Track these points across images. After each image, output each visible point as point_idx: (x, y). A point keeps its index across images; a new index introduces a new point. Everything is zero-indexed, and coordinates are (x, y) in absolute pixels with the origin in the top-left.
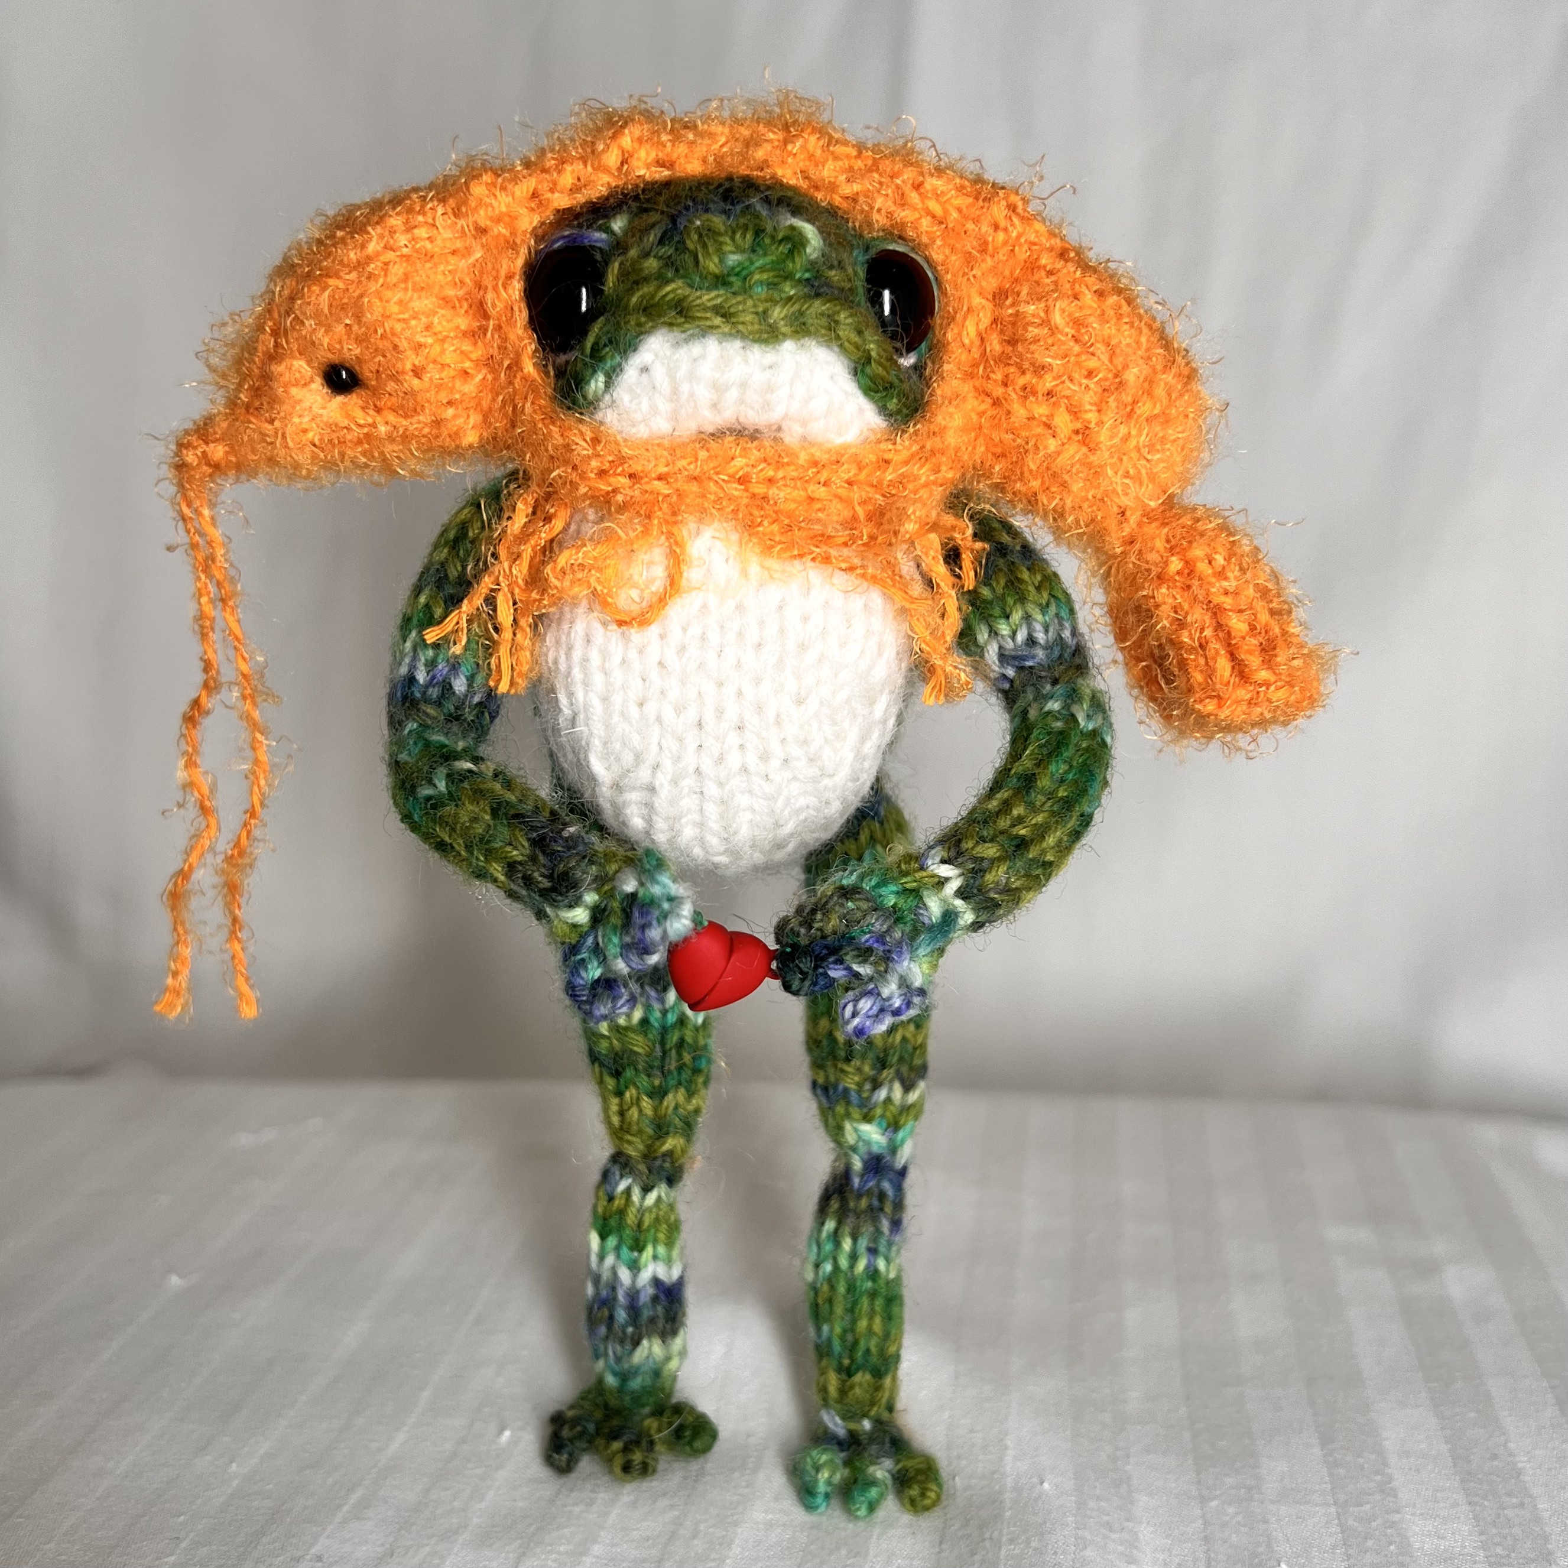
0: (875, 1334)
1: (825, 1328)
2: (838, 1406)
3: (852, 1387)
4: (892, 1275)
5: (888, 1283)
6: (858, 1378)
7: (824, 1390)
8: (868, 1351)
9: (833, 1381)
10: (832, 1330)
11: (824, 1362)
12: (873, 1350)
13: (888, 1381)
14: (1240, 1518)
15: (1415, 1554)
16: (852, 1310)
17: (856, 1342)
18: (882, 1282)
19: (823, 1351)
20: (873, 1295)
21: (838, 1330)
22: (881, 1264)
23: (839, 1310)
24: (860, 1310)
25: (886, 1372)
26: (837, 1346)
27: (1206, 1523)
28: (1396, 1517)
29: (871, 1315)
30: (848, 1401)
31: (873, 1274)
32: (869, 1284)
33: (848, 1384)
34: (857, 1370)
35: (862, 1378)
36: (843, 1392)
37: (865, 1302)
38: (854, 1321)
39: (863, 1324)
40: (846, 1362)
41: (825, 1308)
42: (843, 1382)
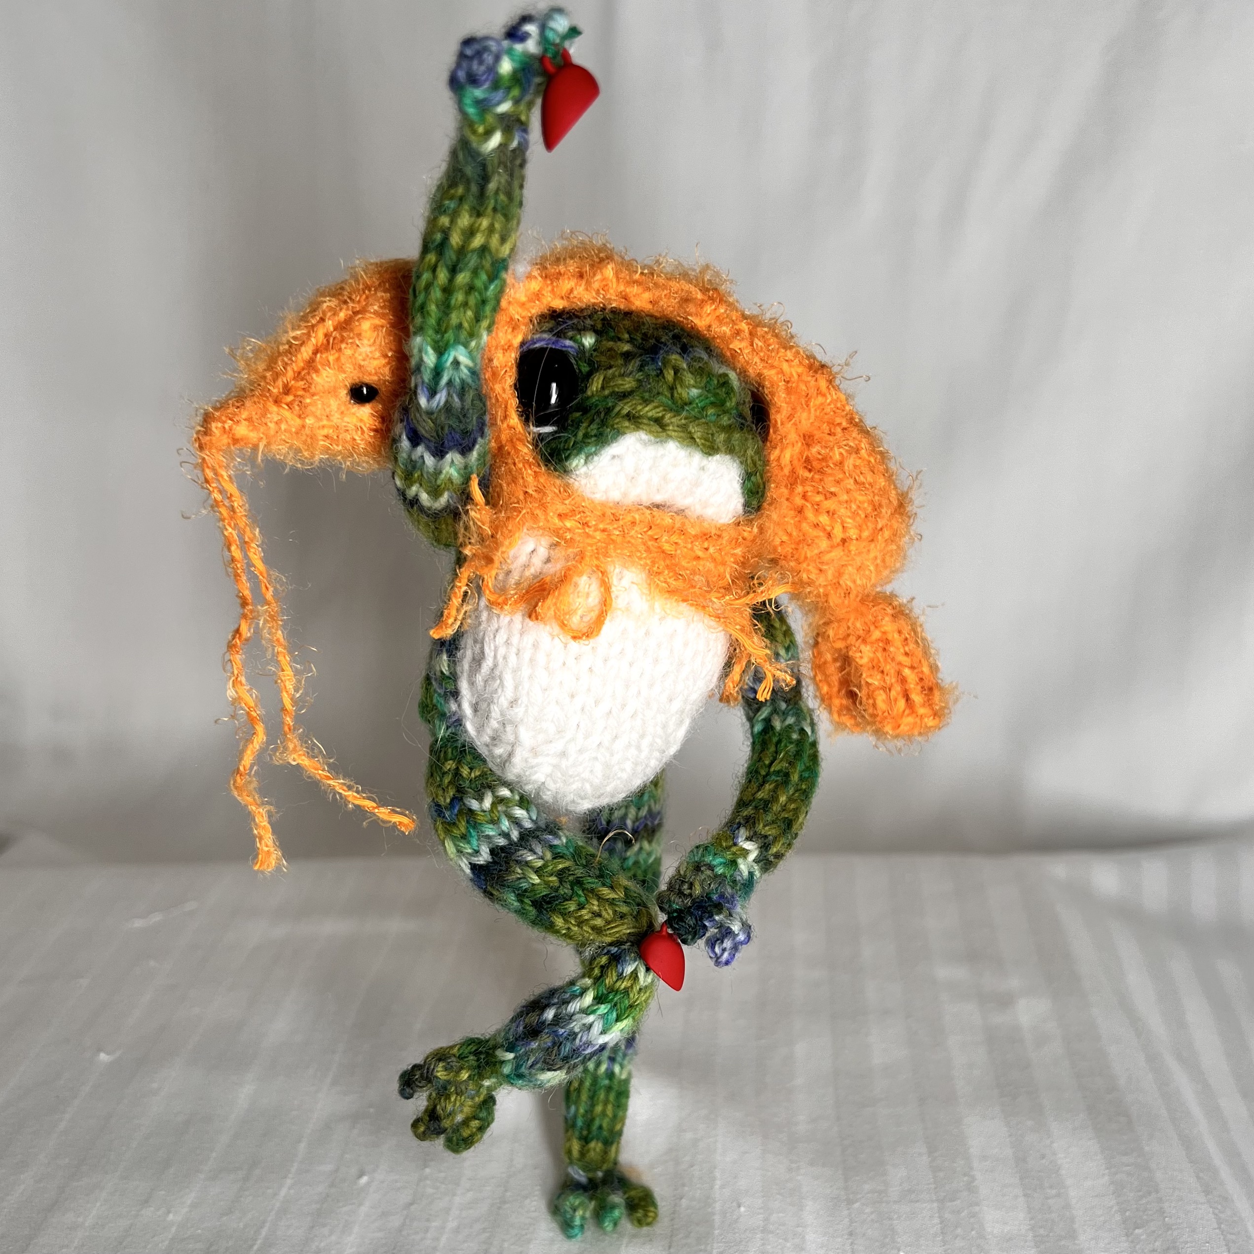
0: (607, 1115)
1: (573, 1108)
2: (580, 1163)
3: (588, 1151)
4: (623, 1077)
5: (620, 1081)
6: (592, 1145)
7: (569, 1152)
8: (600, 1127)
9: (576, 1146)
10: (577, 1110)
11: (569, 1133)
12: (605, 1125)
13: (613, 1148)
14: (873, 1216)
15: (987, 1237)
16: (593, 1097)
17: (592, 1120)
18: (616, 1082)
19: (570, 1124)
20: (609, 1089)
21: (582, 1111)
22: (617, 1069)
23: (584, 1097)
24: (598, 1099)
25: (612, 1143)
26: (580, 1123)
27: (852, 1221)
28: (977, 1209)
29: (606, 1102)
30: (586, 1159)
31: (610, 1075)
32: (606, 1082)
33: (586, 1148)
34: (592, 1139)
35: (595, 1146)
36: (583, 1154)
37: (602, 1095)
38: (593, 1106)
39: (599, 1109)
40: (585, 1133)
41: (574, 1096)
42: (583, 1147)
